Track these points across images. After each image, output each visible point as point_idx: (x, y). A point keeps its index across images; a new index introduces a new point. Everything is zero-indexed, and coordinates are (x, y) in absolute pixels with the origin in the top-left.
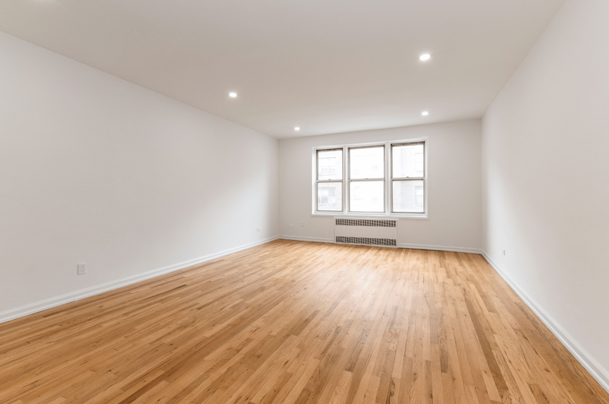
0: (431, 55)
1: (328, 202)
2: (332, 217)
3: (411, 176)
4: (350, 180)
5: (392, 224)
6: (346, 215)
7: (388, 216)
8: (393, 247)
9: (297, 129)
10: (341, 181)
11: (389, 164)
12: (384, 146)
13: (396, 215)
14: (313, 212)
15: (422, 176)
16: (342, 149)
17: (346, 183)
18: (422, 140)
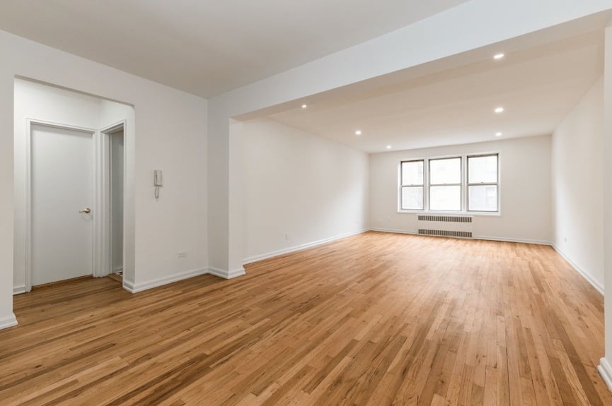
1: (411, 202)
2: (415, 214)
3: (485, 182)
4: (430, 185)
5: (469, 220)
6: (426, 212)
7: (464, 213)
8: (469, 238)
9: (389, 147)
10: (423, 186)
11: (465, 172)
12: (461, 157)
13: (472, 213)
14: (399, 210)
15: (495, 181)
16: (423, 160)
17: (426, 187)
18: (496, 152)
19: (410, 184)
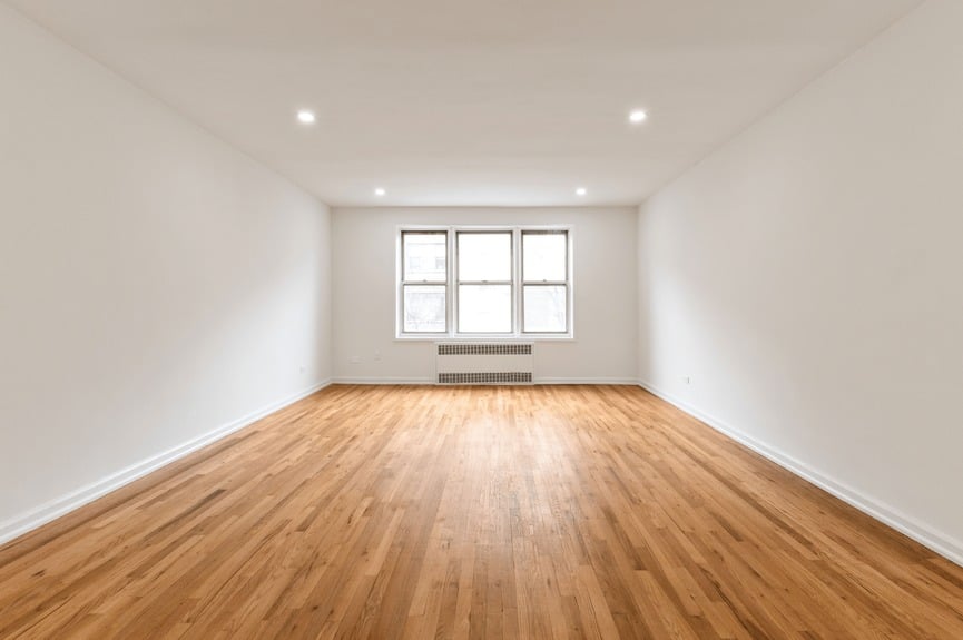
0: (647, 114)
1: (422, 316)
2: (431, 342)
3: (549, 279)
4: (459, 283)
5: (525, 349)
6: (453, 338)
7: (517, 338)
8: (528, 383)
9: (380, 192)
10: (445, 284)
12: (511, 232)
13: (529, 337)
14: (398, 336)
15: (562, 279)
16: (446, 232)
17: (452, 286)
18: (563, 227)
19: (421, 279)
